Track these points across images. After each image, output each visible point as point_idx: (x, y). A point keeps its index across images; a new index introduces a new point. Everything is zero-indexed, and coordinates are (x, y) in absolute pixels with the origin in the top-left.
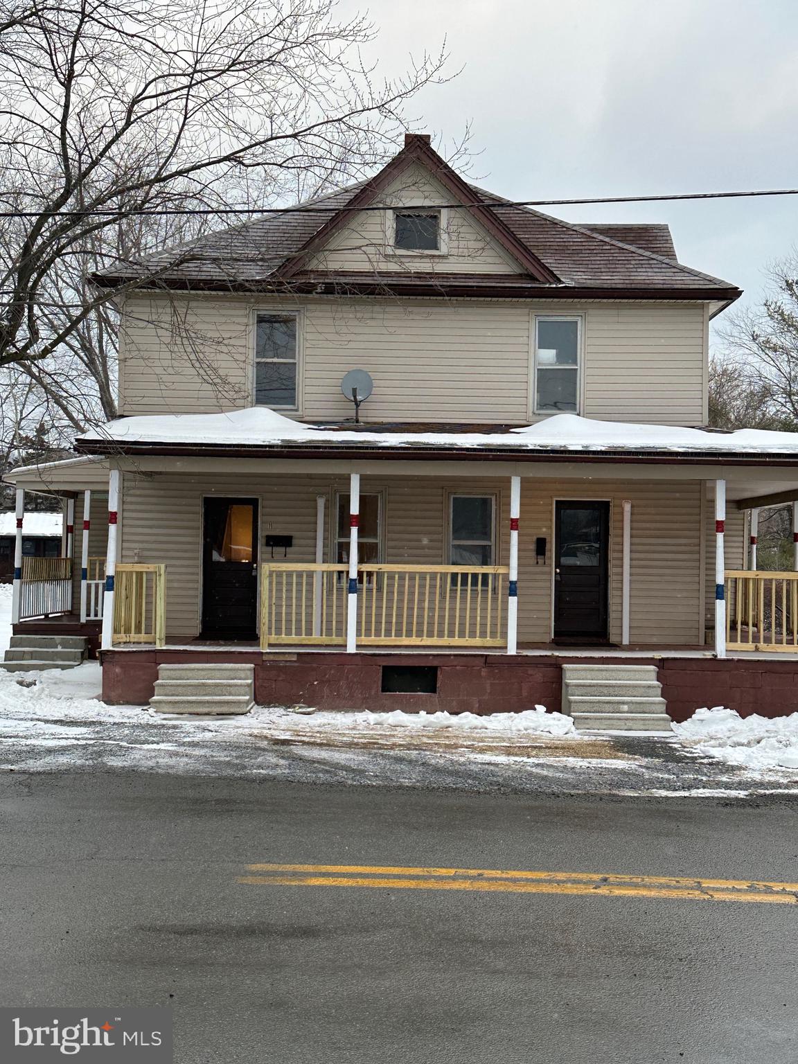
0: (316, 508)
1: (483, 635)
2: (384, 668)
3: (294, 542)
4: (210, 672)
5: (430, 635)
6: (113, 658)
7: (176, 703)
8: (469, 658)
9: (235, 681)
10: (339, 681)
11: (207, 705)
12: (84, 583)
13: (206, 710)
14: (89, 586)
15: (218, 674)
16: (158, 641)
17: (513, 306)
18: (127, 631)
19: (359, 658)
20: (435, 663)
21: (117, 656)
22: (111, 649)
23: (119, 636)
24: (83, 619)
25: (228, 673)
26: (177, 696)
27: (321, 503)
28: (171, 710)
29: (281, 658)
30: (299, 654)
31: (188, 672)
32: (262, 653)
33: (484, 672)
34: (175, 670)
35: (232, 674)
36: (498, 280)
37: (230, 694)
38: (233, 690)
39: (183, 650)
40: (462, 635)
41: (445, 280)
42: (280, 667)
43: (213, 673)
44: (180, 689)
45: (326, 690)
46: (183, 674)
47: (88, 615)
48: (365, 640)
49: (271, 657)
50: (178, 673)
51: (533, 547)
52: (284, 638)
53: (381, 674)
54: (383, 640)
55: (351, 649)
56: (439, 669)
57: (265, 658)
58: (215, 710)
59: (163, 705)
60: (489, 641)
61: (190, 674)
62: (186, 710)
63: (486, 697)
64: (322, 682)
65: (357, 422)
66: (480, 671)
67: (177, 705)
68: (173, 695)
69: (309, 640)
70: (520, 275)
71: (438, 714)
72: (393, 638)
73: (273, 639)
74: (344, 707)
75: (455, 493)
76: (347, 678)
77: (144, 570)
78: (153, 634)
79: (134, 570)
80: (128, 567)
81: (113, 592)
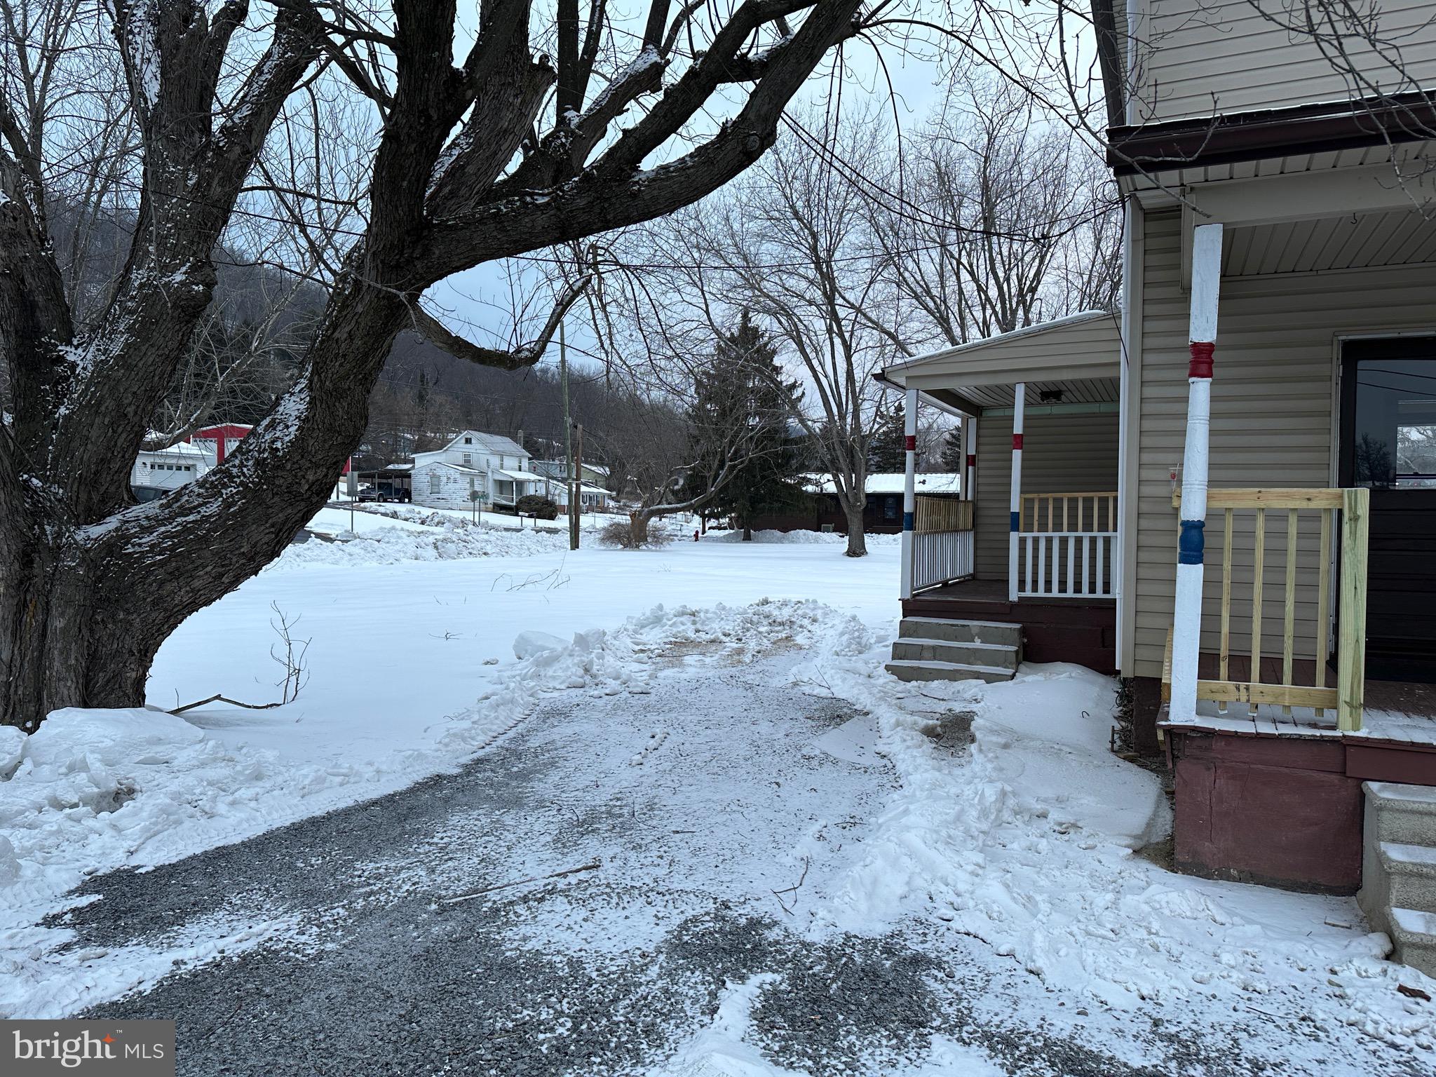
6: (1209, 751)
12: (1014, 537)
14: (1023, 541)
16: (1346, 711)
21: (1219, 745)
22: (1198, 723)
23: (1213, 684)
24: (1014, 595)
47: (1022, 587)
77: (1291, 505)
78: (1320, 686)
79: (1262, 505)
80: (1245, 498)
81: (1201, 566)
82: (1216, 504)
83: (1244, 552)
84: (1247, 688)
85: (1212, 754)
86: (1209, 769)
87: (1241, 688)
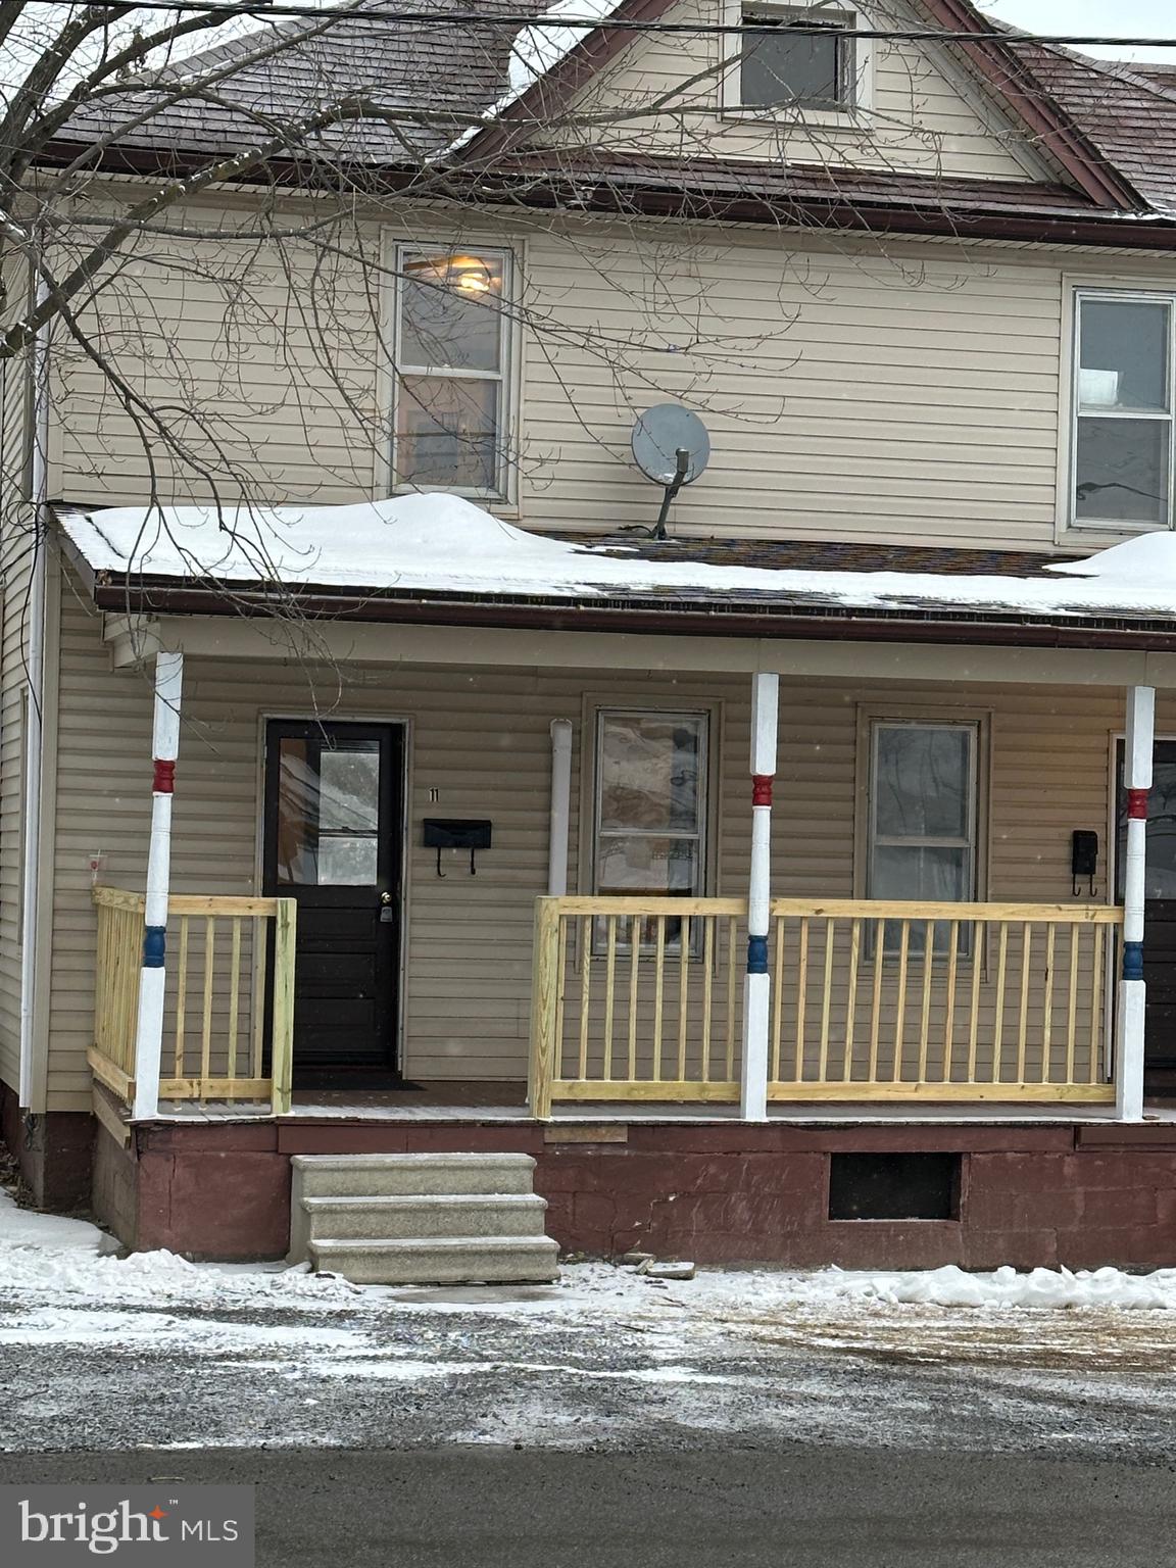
0: (550, 750)
1: (1058, 1076)
2: (834, 1155)
3: (496, 835)
4: (429, 1174)
5: (934, 1077)
6: (169, 1141)
7: (381, 1255)
8: (1039, 1132)
9: (496, 1197)
10: (728, 1191)
11: (460, 1260)
13: (457, 1273)
15: (451, 1179)
16: (277, 1097)
17: (1025, 260)
18: (192, 1073)
19: (775, 1134)
20: (956, 1145)
21: (178, 1136)
22: (159, 1117)
23: (170, 1082)
25: (474, 1178)
26: (368, 1236)
27: (563, 737)
28: (370, 1275)
29: (589, 1136)
30: (632, 1126)
31: (377, 1175)
32: (544, 1125)
33: (1070, 1166)
34: (344, 1170)
35: (487, 1179)
36: (999, 197)
37: (499, 1232)
38: (507, 1220)
39: (347, 1120)
40: (1008, 1077)
41: (875, 189)
42: (587, 1158)
43: (438, 1178)
44: (372, 1218)
45: (696, 1216)
46: (365, 1179)
48: (787, 1092)
49: (565, 1136)
50: (349, 1180)
51: (1065, 852)
52: (586, 1087)
53: (827, 1175)
54: (825, 1090)
55: (755, 1111)
56: (965, 1161)
57: (549, 1137)
58: (480, 1273)
59: (352, 1261)
60: (1071, 1091)
61: (381, 1180)
62: (407, 1275)
63: (1074, 1228)
64: (685, 1196)
65: (662, 534)
66: (1060, 1162)
67: (384, 1262)
68: (357, 1236)
69: (646, 1089)
70: (1040, 185)
71: (1040, 1273)
72: (847, 1082)
73: (560, 1089)
74: (739, 1257)
75: (882, 719)
76: (748, 1185)
77: (236, 912)
78: (258, 1078)
79: (212, 911)
80: (199, 905)
81: (163, 968)
82: (175, 911)
83: (197, 955)
84: (199, 1084)
85: (171, 1146)
86: (168, 1160)
87: (195, 1084)
